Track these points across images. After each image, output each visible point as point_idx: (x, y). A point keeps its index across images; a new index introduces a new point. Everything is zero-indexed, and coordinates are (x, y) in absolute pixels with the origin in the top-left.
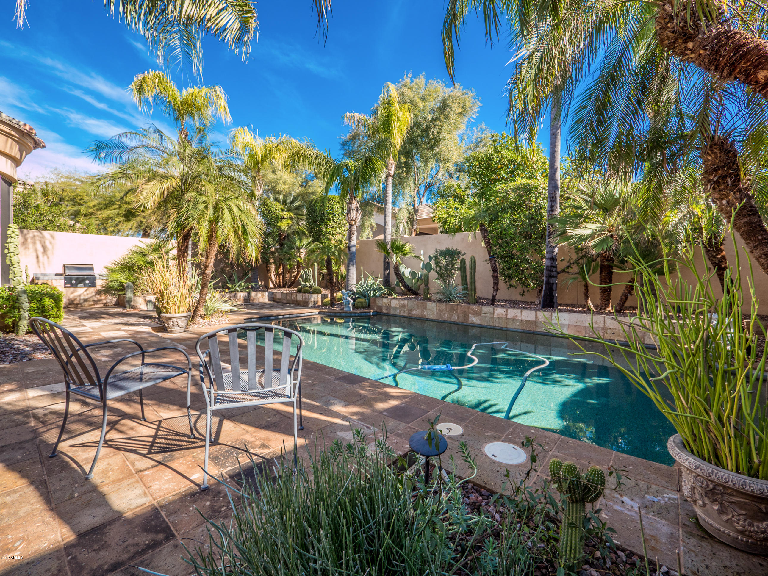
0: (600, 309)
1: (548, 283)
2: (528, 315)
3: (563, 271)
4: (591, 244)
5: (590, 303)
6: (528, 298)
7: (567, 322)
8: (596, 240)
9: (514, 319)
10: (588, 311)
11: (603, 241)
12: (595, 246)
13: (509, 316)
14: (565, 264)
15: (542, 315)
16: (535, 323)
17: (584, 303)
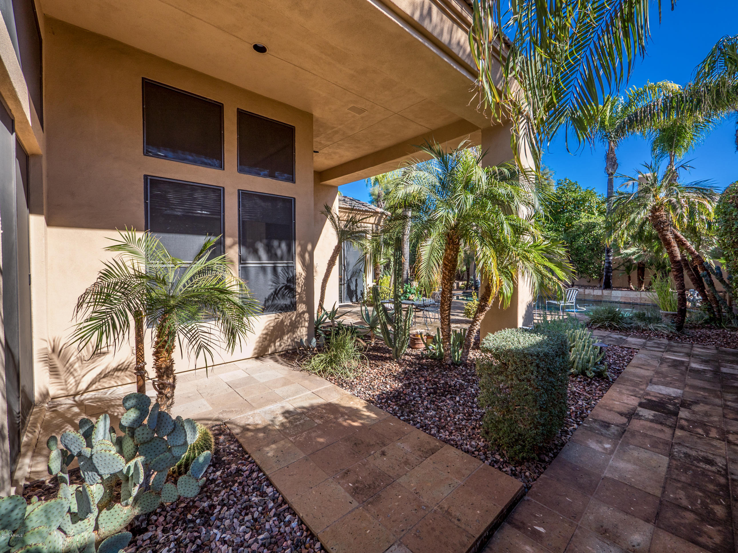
0: (638, 289)
1: (606, 275)
2: (598, 292)
3: (615, 269)
4: (633, 257)
5: (632, 286)
6: (592, 284)
7: (620, 295)
8: (636, 256)
9: (589, 295)
10: (631, 290)
11: (639, 257)
12: (635, 259)
13: (586, 293)
14: (617, 265)
15: (606, 292)
16: (602, 296)
17: (628, 286)
